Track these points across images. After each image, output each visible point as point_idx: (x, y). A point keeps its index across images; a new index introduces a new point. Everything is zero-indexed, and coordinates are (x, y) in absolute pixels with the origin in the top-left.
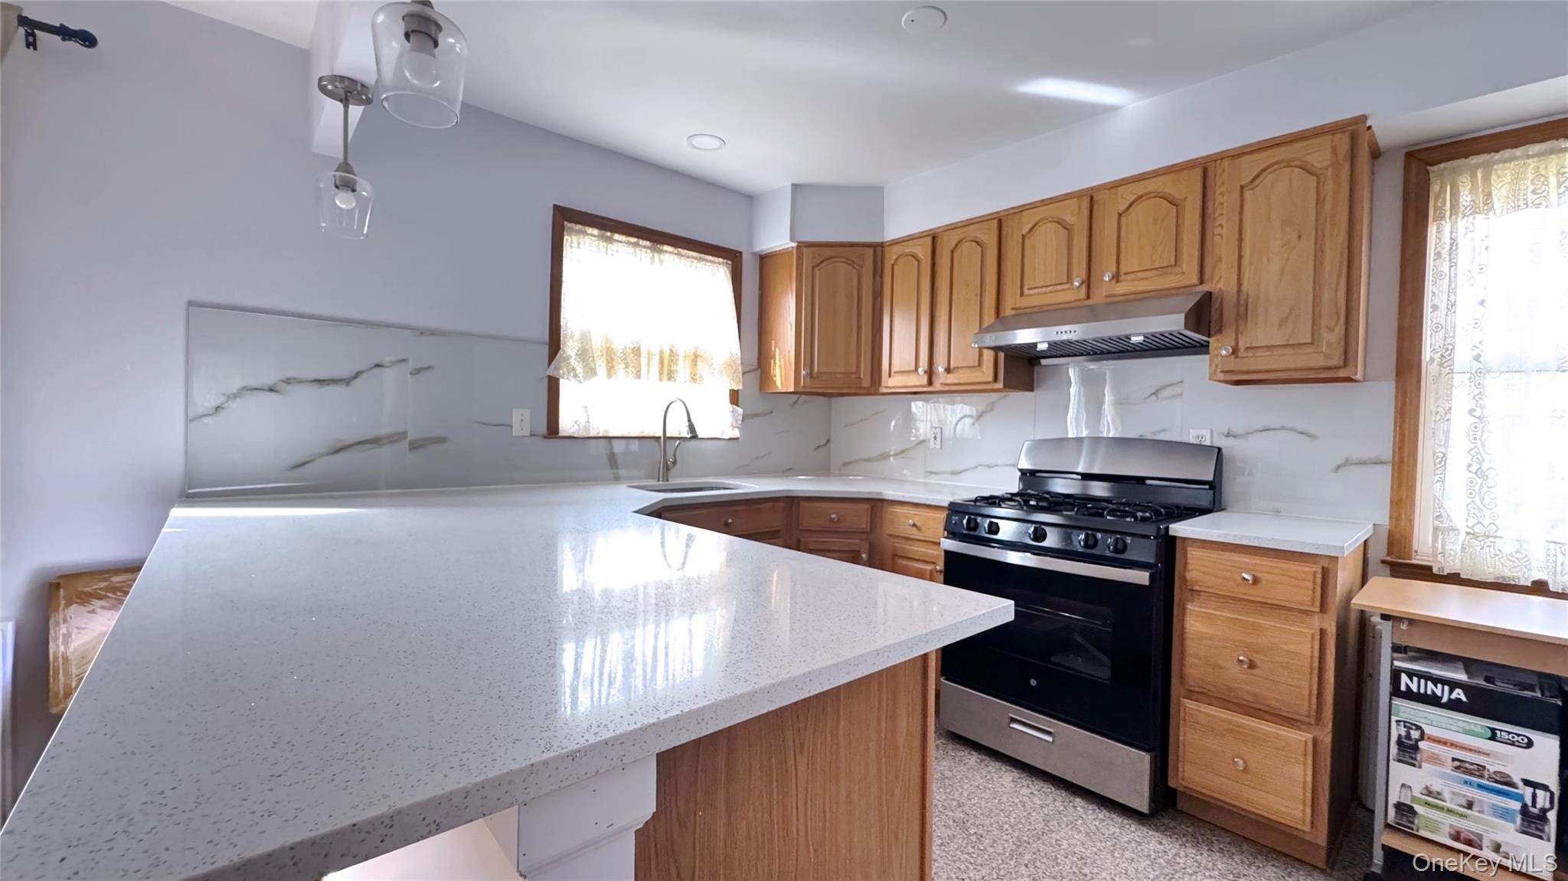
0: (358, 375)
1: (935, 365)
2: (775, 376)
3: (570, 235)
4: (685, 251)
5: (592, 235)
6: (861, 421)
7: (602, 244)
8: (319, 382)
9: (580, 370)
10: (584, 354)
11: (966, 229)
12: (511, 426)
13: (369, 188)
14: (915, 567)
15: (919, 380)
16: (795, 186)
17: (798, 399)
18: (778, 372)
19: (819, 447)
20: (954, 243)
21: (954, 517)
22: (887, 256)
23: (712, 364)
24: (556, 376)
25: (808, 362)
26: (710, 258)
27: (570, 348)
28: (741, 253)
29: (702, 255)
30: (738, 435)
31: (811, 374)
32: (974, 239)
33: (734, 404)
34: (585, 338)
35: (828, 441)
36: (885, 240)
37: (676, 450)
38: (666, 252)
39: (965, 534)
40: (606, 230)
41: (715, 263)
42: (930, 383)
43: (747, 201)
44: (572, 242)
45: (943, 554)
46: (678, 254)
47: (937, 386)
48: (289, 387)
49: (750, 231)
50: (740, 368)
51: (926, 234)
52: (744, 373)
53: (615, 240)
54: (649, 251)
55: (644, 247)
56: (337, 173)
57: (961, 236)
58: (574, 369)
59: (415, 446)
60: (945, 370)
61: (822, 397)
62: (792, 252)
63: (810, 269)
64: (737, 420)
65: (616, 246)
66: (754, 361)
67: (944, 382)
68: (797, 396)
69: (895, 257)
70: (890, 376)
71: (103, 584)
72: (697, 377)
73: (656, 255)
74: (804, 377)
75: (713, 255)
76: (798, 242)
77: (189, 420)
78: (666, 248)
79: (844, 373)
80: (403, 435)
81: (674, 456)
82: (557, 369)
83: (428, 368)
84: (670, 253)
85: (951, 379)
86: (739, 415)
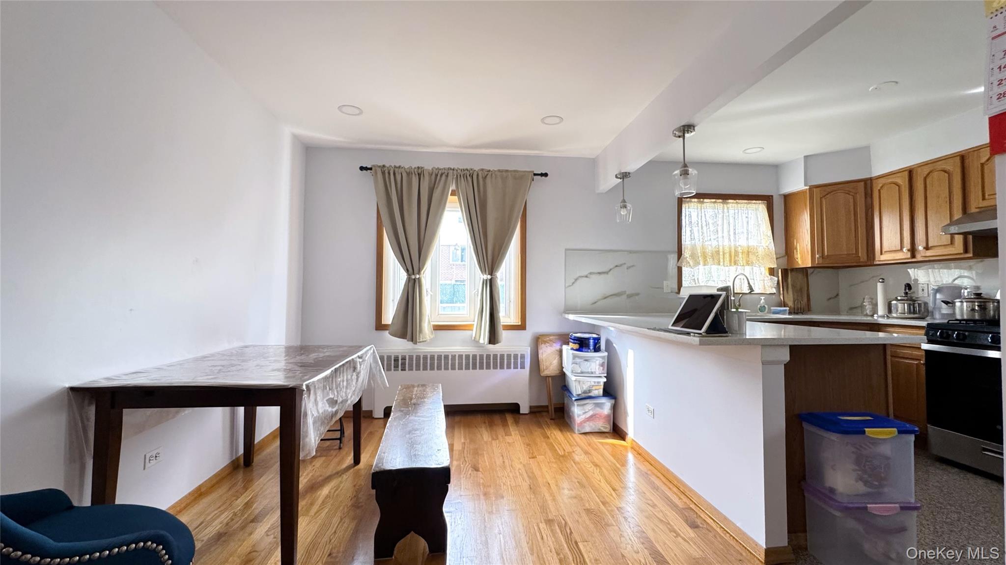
0: (610, 270)
1: (916, 245)
2: (797, 259)
3: (685, 204)
4: (740, 201)
5: (695, 202)
6: (862, 282)
7: (699, 205)
8: (599, 273)
9: (691, 263)
10: (693, 256)
11: (935, 164)
12: (663, 288)
13: (630, 206)
14: (906, 362)
15: (905, 255)
16: (806, 157)
17: (814, 270)
18: (799, 256)
19: (830, 298)
20: (926, 173)
21: (930, 332)
22: (874, 185)
23: (758, 255)
24: (681, 266)
25: (820, 250)
26: (754, 201)
27: (686, 253)
28: (772, 196)
29: (750, 201)
30: (775, 292)
31: (823, 256)
32: (943, 169)
33: (771, 275)
34: (694, 248)
35: (837, 295)
36: (873, 176)
37: (740, 300)
38: (730, 203)
39: (939, 341)
40: (700, 199)
41: (757, 203)
42: (913, 256)
43: (775, 169)
44: (686, 206)
45: (924, 353)
46: (737, 203)
47: (919, 258)
48: (591, 275)
49: (777, 183)
50: (775, 256)
51: (904, 170)
52: (777, 259)
53: (705, 202)
54: (721, 204)
55: (719, 203)
56: (621, 204)
57: (932, 169)
58: (689, 263)
59: (629, 296)
60: (924, 248)
61: (832, 270)
62: (806, 192)
63: (819, 199)
64: (774, 284)
65: (705, 204)
66: (783, 252)
67: (923, 255)
68: (813, 269)
69: (881, 185)
70: (881, 254)
71: (548, 339)
72: (750, 262)
73: (725, 205)
74: (818, 258)
75: (756, 200)
76: (810, 186)
77: (565, 288)
78: (730, 201)
79: (847, 254)
80: (625, 292)
81: (739, 301)
82: (681, 263)
83: (633, 266)
84: (732, 203)
85: (929, 253)
86: (775, 281)
